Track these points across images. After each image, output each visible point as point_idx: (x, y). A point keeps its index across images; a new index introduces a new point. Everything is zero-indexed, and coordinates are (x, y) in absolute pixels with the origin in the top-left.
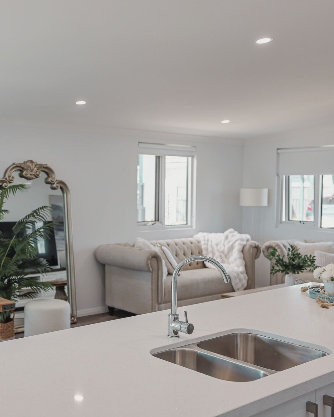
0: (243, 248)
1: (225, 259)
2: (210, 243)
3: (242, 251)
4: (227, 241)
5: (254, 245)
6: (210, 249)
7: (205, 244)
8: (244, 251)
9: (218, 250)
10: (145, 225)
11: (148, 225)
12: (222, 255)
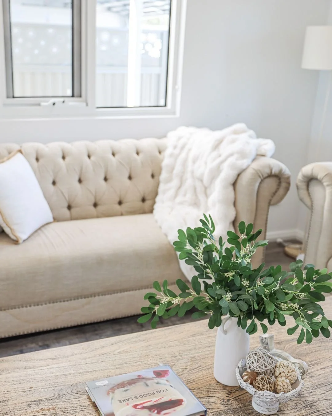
0: (239, 175)
1: (201, 197)
2: (183, 155)
3: (234, 184)
4: (215, 153)
5: (268, 171)
6: (178, 169)
7: (171, 155)
8: (238, 186)
9: (193, 172)
10: (39, 105)
11: (43, 104)
12: (198, 184)
